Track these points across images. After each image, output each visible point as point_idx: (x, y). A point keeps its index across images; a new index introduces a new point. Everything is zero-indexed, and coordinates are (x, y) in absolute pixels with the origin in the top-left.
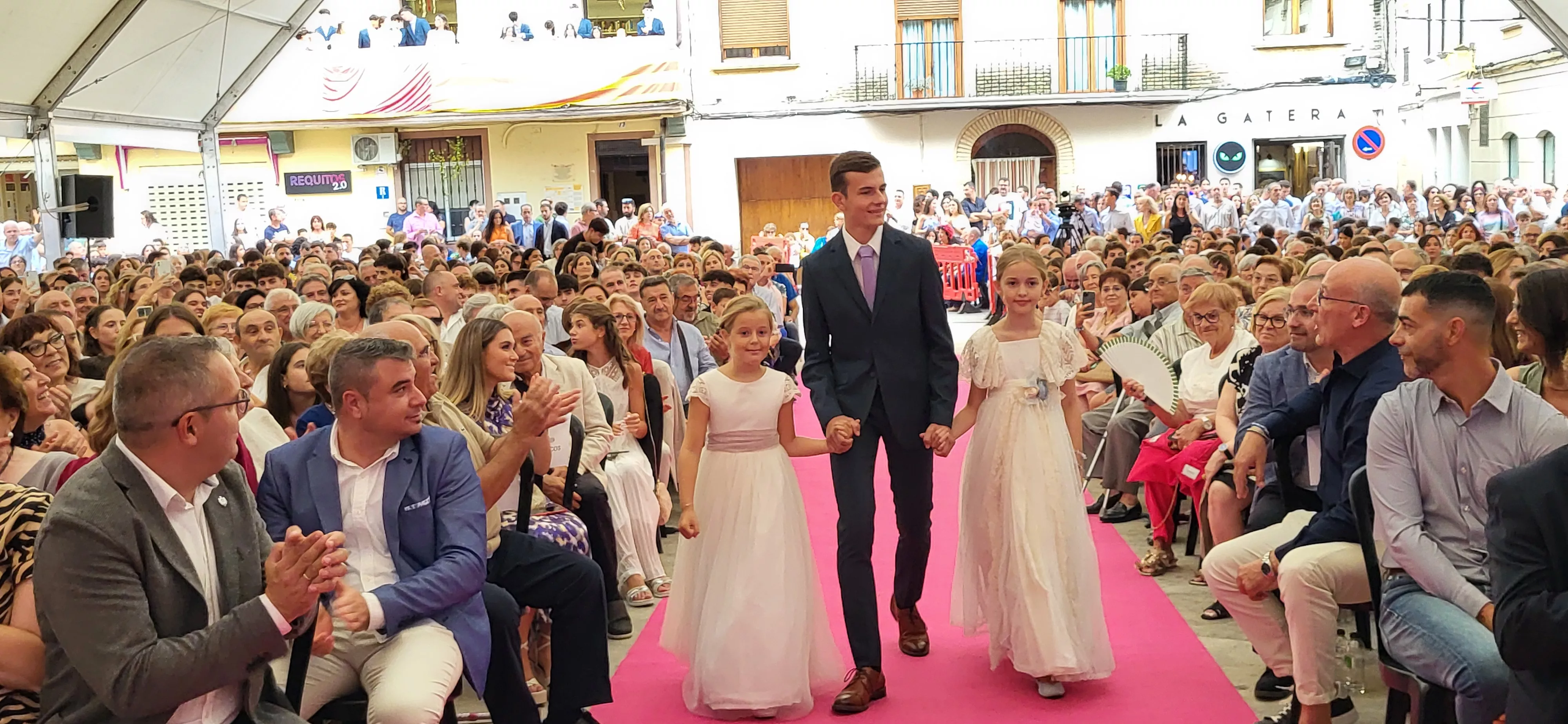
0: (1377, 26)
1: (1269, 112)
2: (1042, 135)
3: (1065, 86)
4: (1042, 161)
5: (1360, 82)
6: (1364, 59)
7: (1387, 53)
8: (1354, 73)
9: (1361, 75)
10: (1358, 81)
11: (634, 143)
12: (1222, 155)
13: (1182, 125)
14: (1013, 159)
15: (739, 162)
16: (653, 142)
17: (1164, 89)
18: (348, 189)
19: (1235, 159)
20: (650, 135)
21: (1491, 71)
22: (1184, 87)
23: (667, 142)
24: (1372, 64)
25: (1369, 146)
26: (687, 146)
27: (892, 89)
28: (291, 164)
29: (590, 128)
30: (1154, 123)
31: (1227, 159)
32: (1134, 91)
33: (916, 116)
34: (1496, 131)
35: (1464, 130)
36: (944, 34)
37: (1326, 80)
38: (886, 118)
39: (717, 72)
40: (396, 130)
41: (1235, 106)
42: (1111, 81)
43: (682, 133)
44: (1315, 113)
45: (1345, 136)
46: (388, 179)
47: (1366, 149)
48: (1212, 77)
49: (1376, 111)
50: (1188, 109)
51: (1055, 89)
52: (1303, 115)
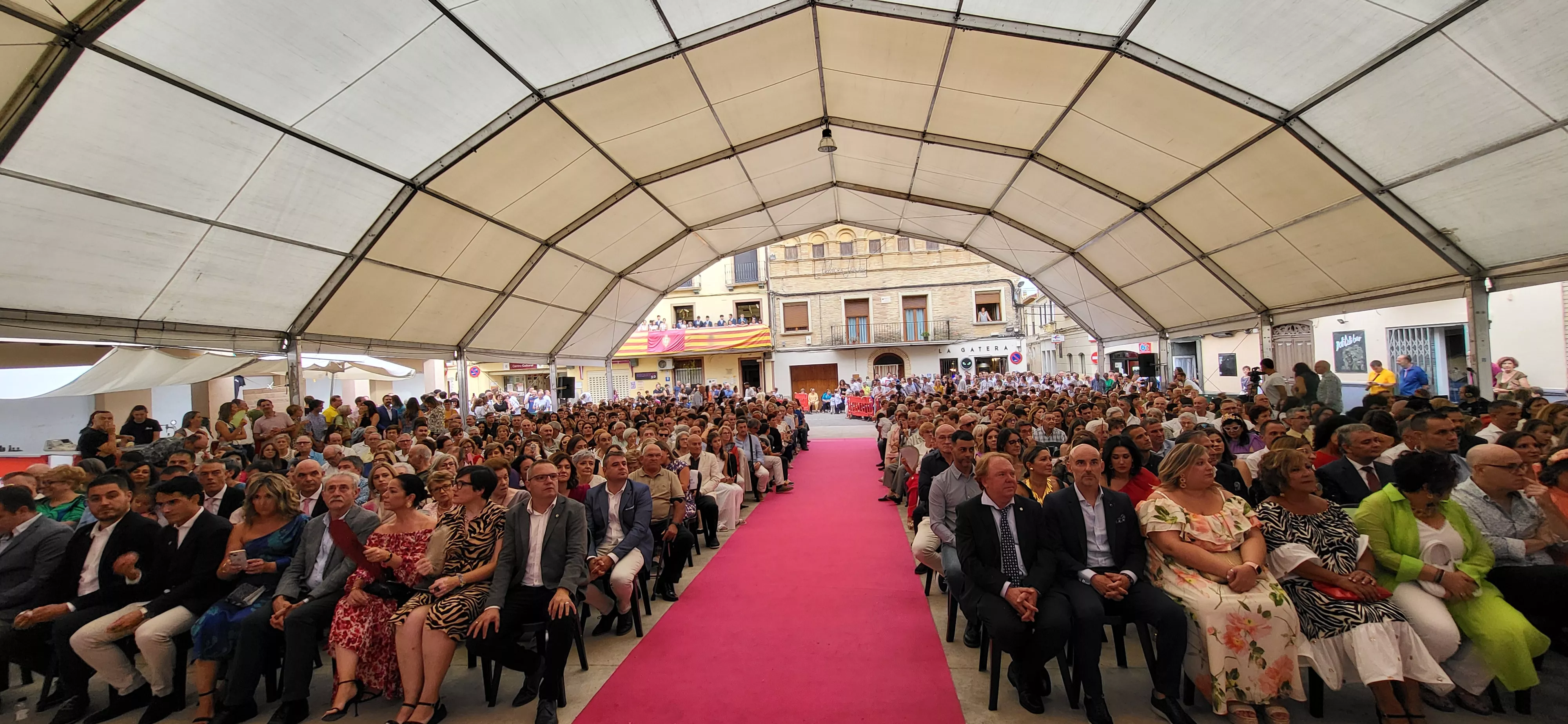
0: (1017, 317)
1: (980, 348)
2: (899, 357)
3: (906, 340)
4: (899, 366)
7: (1021, 327)
8: (1010, 334)
9: (1013, 334)
10: (1012, 336)
11: (754, 361)
12: (964, 363)
13: (949, 353)
14: (889, 365)
15: (791, 367)
16: (761, 360)
17: (941, 340)
18: (656, 378)
19: (968, 364)
20: (760, 358)
21: (1062, 331)
22: (949, 339)
23: (766, 360)
24: (1016, 330)
26: (773, 362)
27: (845, 340)
28: (638, 370)
29: (739, 356)
30: (939, 352)
32: (930, 342)
33: (853, 351)
34: (1065, 353)
35: (1054, 352)
36: (863, 322)
37: (1000, 336)
38: (843, 351)
39: (783, 336)
40: (673, 357)
41: (968, 346)
42: (922, 337)
43: (771, 358)
44: (997, 348)
45: (1008, 355)
46: (670, 375)
47: (1015, 360)
48: (959, 335)
49: (1018, 347)
50: (950, 347)
51: (903, 340)
52: (992, 348)
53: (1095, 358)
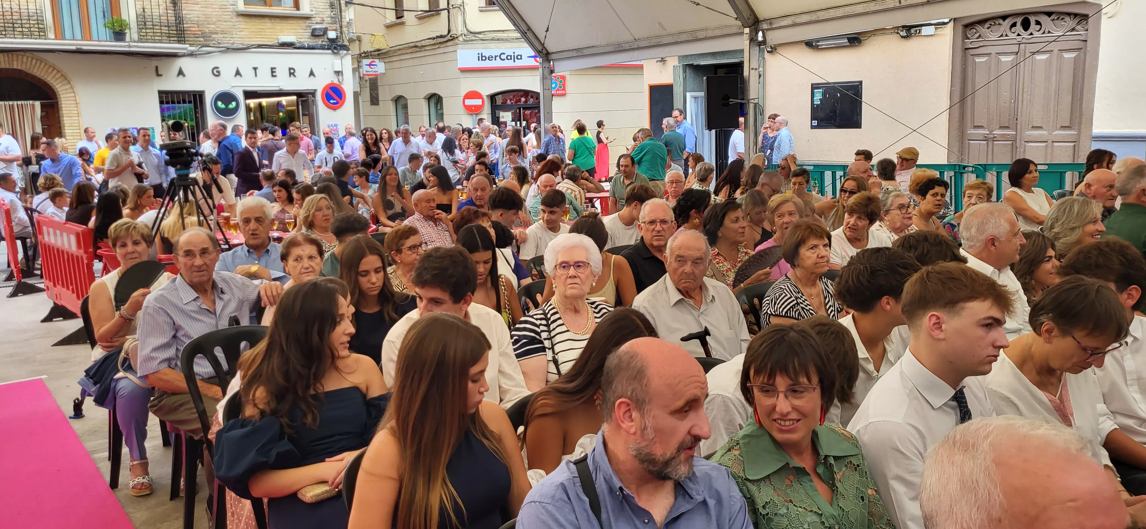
0: (332, 5)
1: (255, 69)
2: (40, 80)
3: (60, 34)
4: (43, 106)
5: (323, 49)
6: (325, 31)
7: (341, 27)
8: (319, 42)
9: (324, 43)
10: (322, 48)
12: (219, 103)
13: (181, 76)
14: (11, 103)
17: (159, 42)
19: (231, 106)
22: (179, 42)
24: (332, 35)
25: (334, 100)
30: (154, 74)
31: (223, 106)
32: (133, 42)
37: (298, 45)
41: (226, 63)
42: (108, 32)
44: (292, 71)
45: (315, 90)
47: (332, 101)
48: (204, 35)
49: (338, 73)
50: (183, 63)
51: (51, 35)
52: (282, 73)
53: (469, 102)
